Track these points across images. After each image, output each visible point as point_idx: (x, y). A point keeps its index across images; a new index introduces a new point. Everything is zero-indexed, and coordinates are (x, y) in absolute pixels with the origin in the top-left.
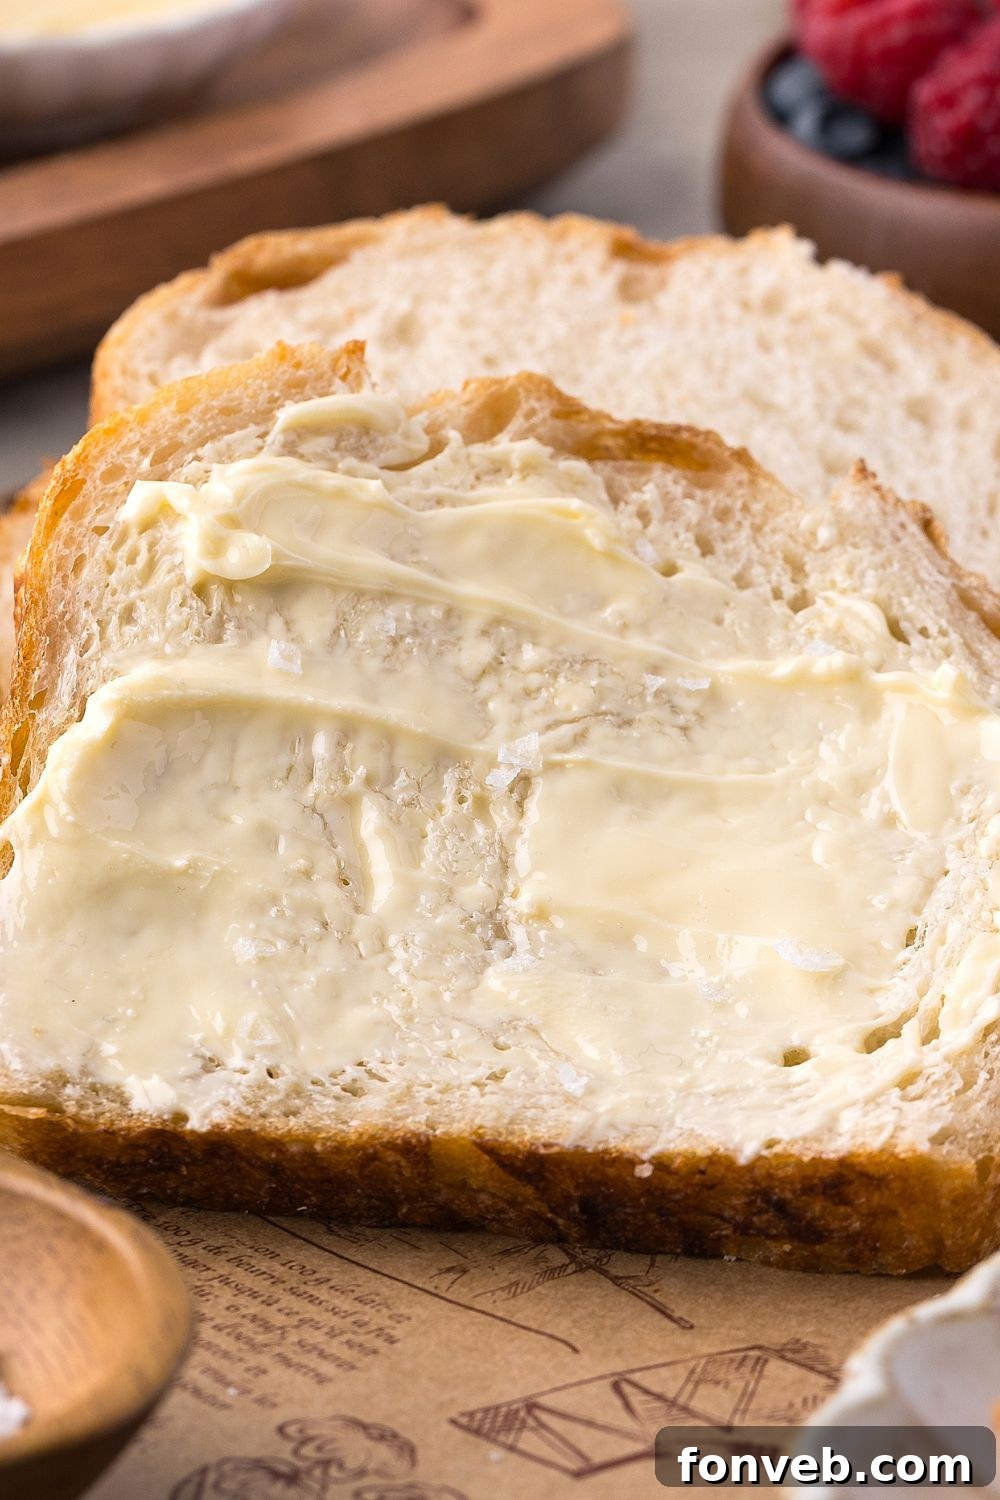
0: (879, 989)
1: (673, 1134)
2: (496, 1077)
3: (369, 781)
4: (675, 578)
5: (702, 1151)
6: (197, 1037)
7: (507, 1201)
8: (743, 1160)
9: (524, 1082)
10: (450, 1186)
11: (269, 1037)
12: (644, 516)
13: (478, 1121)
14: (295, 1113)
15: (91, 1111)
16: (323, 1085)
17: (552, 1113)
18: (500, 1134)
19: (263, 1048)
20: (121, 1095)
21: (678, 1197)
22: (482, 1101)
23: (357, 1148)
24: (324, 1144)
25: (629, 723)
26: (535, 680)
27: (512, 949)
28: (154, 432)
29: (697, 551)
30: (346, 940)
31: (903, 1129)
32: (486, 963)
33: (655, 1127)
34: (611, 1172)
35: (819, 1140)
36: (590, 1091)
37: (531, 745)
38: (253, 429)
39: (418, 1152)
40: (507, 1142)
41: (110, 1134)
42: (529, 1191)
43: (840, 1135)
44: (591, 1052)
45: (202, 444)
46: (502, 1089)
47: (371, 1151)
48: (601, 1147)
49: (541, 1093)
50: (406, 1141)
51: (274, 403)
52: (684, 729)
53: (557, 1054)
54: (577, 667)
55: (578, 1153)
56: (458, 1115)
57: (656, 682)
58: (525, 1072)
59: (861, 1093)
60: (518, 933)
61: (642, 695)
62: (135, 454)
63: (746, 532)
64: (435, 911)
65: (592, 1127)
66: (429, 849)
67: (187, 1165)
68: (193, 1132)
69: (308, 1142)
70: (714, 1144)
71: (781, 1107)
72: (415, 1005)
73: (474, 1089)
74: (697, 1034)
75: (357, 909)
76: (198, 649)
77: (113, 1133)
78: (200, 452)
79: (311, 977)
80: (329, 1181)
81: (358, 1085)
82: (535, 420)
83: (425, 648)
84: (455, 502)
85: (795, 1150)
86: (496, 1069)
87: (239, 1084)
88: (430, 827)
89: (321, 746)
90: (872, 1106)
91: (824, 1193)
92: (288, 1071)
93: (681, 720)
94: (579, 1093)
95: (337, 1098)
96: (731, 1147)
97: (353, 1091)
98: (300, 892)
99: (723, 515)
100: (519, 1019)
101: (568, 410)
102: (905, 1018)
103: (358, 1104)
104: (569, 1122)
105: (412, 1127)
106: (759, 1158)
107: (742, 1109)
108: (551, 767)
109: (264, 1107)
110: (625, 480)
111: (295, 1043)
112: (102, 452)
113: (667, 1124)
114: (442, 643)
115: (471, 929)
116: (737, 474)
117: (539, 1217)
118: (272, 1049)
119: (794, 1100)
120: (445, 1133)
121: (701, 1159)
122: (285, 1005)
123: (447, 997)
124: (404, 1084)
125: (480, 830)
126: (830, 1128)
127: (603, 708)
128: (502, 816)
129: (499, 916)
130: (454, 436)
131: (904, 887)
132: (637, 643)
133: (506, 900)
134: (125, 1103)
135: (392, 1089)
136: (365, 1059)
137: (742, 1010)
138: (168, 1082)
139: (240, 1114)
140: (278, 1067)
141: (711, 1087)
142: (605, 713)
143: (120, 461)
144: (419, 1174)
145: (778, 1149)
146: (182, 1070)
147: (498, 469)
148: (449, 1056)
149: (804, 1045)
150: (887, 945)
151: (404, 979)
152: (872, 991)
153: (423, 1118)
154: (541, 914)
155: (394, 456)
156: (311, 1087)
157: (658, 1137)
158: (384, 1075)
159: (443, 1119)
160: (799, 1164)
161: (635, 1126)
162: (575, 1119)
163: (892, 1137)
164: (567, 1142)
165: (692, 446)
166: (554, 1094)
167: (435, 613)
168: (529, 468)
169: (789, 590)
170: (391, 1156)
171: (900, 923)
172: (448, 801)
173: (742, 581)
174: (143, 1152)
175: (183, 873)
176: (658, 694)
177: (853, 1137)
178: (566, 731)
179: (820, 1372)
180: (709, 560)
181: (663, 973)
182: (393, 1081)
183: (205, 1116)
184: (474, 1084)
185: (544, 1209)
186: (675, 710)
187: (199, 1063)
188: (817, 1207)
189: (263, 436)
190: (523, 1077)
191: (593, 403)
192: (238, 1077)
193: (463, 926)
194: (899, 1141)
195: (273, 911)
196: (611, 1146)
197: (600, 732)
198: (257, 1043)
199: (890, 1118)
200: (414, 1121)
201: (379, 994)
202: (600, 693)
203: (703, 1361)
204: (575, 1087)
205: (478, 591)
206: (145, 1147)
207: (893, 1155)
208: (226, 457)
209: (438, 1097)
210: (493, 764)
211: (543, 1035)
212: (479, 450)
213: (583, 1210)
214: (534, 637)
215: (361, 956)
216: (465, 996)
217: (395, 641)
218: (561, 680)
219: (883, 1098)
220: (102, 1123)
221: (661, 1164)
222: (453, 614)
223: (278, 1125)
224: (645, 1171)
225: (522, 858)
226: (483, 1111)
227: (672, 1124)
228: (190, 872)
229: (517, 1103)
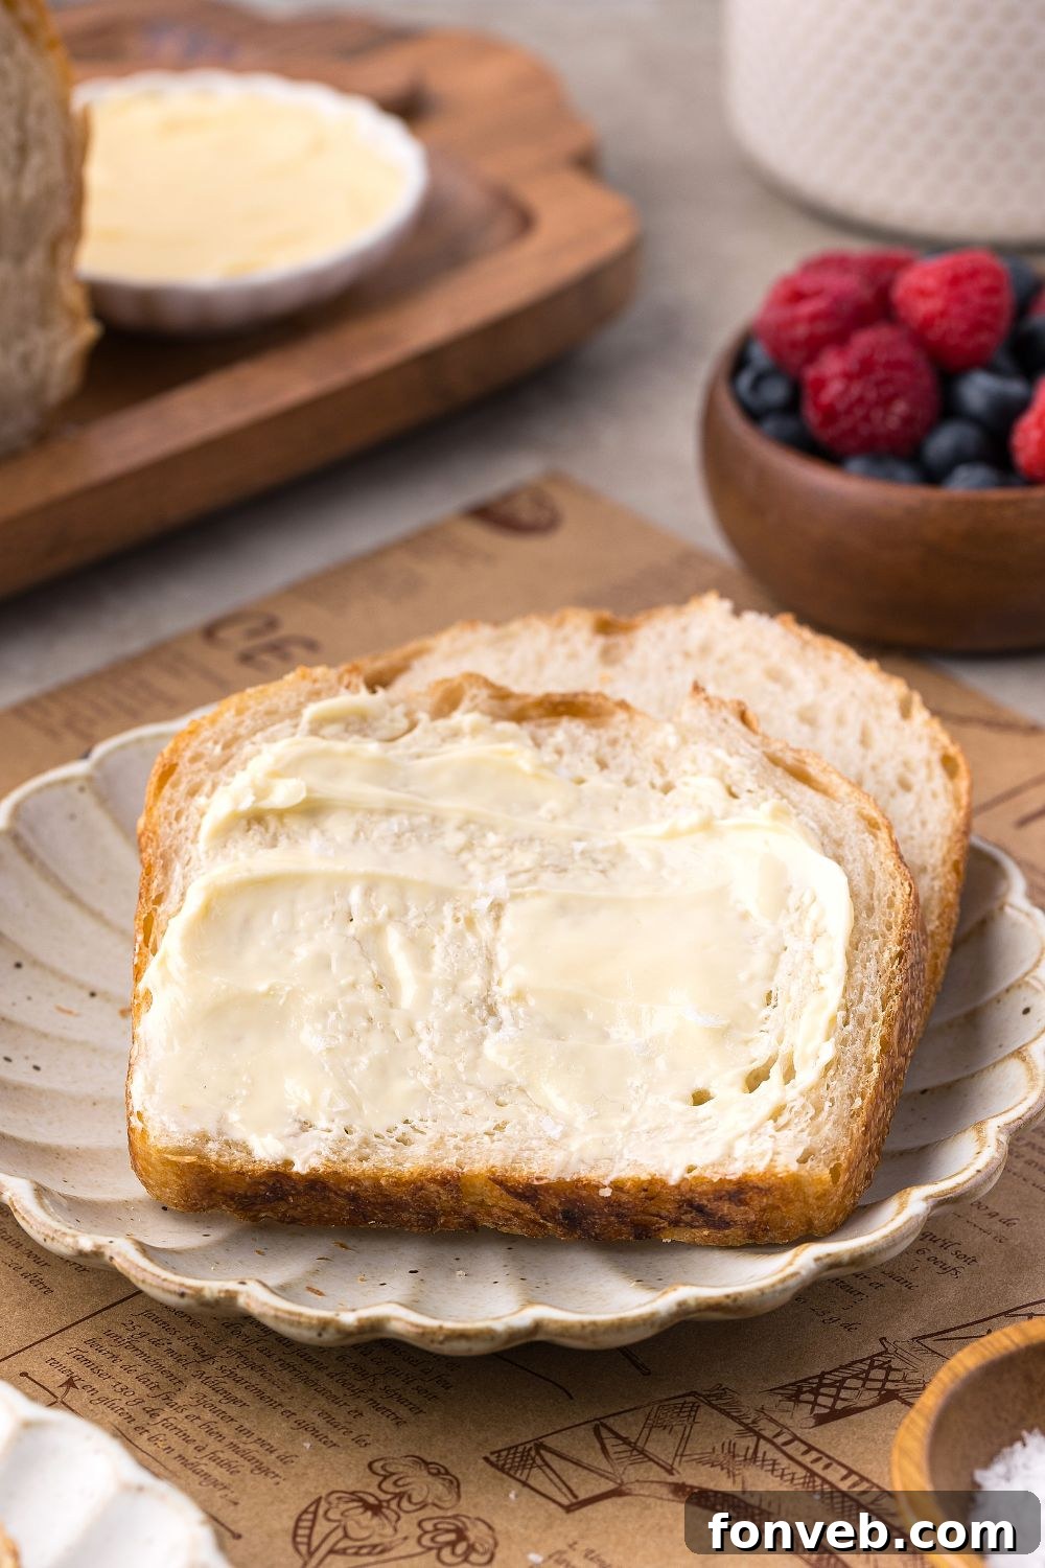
0: (751, 1040)
1: (623, 1164)
2: (500, 1128)
3: (390, 915)
4: (583, 786)
5: (645, 1177)
6: (293, 1108)
7: (513, 1213)
8: (672, 1181)
9: (520, 1131)
10: (472, 1203)
11: (342, 1105)
12: (559, 752)
13: (491, 1162)
14: (366, 1159)
15: (227, 1158)
16: (383, 1138)
17: (541, 1153)
18: (506, 1171)
19: (339, 1113)
20: (246, 1147)
21: (629, 1206)
22: (493, 1146)
23: (408, 1183)
24: (387, 1181)
25: (565, 870)
26: (497, 852)
27: (501, 1023)
28: (222, 730)
29: (596, 768)
30: (387, 1030)
31: (778, 1153)
32: (484, 1036)
33: (611, 1159)
34: (584, 1193)
35: (721, 1164)
36: (565, 1135)
37: (499, 885)
38: (288, 722)
39: (452, 1183)
40: (512, 1177)
41: (241, 1174)
42: (528, 1206)
43: (736, 1160)
44: (560, 1105)
45: (254, 734)
46: (505, 1137)
47: (419, 1184)
48: (575, 1177)
49: (532, 1139)
50: (444, 1178)
51: (301, 705)
52: (603, 872)
53: (540, 1107)
54: (526, 843)
55: (561, 1182)
56: (478, 1157)
57: (579, 846)
58: (519, 1123)
59: (746, 1126)
60: (504, 1012)
61: (571, 855)
62: (210, 745)
63: (628, 751)
64: (446, 1001)
65: (568, 1163)
66: (437, 957)
67: (292, 1195)
68: (297, 1173)
69: (376, 1181)
70: (653, 1171)
71: (694, 1139)
72: (439, 1075)
73: (486, 1138)
74: (632, 1083)
75: (391, 1005)
76: (261, 852)
77: (243, 1174)
78: (255, 739)
79: (364, 1061)
80: (391, 1204)
81: (406, 1138)
82: (478, 701)
83: (419, 838)
84: (429, 755)
85: (708, 1174)
86: (499, 1122)
87: (327, 1139)
88: (436, 940)
89: (355, 897)
90: (755, 1136)
91: (730, 1199)
92: (358, 1129)
93: (600, 867)
94: (557, 1137)
95: (394, 1147)
96: (664, 1172)
97: (404, 1141)
98: (350, 998)
99: (614, 742)
100: (511, 1082)
101: (501, 695)
102: (772, 1061)
103: (408, 1151)
104: (552, 1160)
105: (447, 1167)
106: (684, 1179)
107: (668, 1142)
108: (514, 897)
109: (344, 1155)
110: (543, 732)
111: (360, 1109)
112: (187, 745)
113: (618, 1157)
114: (430, 836)
115: (472, 1011)
116: (621, 716)
117: (534, 1222)
118: (344, 1113)
119: (702, 1133)
120: (470, 1171)
121: (644, 1182)
122: (350, 1081)
123: (461, 1067)
124: (438, 1136)
125: (471, 940)
126: (729, 1155)
127: (546, 863)
128: (485, 928)
129: (489, 1001)
130: (423, 717)
131: (759, 962)
132: (563, 825)
133: (495, 988)
134: (249, 1153)
135: (431, 1140)
136: (410, 1119)
137: (661, 1063)
138: (279, 1139)
139: (328, 1160)
140: (351, 1127)
141: (645, 1127)
142: (547, 866)
143: (200, 749)
144: (452, 1197)
145: (695, 1173)
146: (287, 1131)
147: (456, 734)
148: (466, 1113)
149: (706, 1088)
150: (754, 1006)
151: (430, 1056)
152: (746, 1042)
153: (454, 1160)
154: (519, 996)
155: (384, 733)
156: (375, 1139)
157: (613, 1167)
158: (424, 1130)
159: (467, 1160)
160: (710, 1182)
161: (597, 1160)
162: (556, 1158)
163: (772, 1160)
164: (552, 1176)
165: (587, 704)
166: (540, 1138)
167: (425, 819)
168: (476, 731)
169: (659, 782)
170: (433, 1187)
171: (759, 989)
172: (449, 923)
173: (629, 782)
174: (262, 1187)
175: (266, 994)
176: (583, 853)
177: (745, 1162)
178: (523, 877)
179: (733, 1418)
180: (606, 772)
181: (605, 1037)
182: (430, 1134)
183: (305, 1162)
184: (486, 1133)
185: (538, 1217)
186: (595, 861)
187: (297, 1126)
188: (726, 1208)
189: (296, 726)
190: (518, 1127)
191: (516, 689)
192: (326, 1135)
193: (466, 1010)
194: (777, 1164)
195: (333, 1015)
196: (582, 1176)
197: (547, 877)
198: (334, 1110)
199: (768, 1144)
200: (449, 1163)
201: (413, 1068)
202: (543, 856)
203: (656, 1407)
204: (555, 1133)
205: (453, 806)
206: (264, 1183)
207: (775, 1175)
208: (272, 740)
209: (462, 1144)
210: (474, 897)
211: (529, 1093)
212: (441, 724)
213: (565, 1218)
214: (493, 828)
215: (398, 1040)
216: (473, 1066)
217: (398, 836)
218: (516, 851)
219: (762, 1130)
220: (235, 1167)
221: (617, 1186)
222: (436, 820)
223: (356, 1168)
224: (606, 1193)
225: (502, 956)
226: (494, 1154)
227: (622, 1156)
228: (272, 993)
229: (516, 1147)
